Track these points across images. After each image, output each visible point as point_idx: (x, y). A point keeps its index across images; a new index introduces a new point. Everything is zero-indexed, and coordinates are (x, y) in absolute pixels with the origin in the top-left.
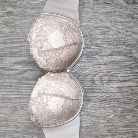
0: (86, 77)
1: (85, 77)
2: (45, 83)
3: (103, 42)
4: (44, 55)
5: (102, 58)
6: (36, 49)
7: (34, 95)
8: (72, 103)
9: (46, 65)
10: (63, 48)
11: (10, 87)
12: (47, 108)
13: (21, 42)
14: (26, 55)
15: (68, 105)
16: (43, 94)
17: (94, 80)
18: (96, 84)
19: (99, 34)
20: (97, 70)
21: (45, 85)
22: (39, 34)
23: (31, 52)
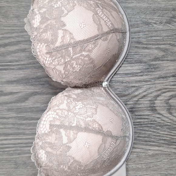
0: (140, 101)
1: (137, 101)
2: (64, 106)
3: (167, 37)
4: (59, 55)
5: (168, 65)
6: (43, 46)
7: (44, 129)
8: (115, 143)
9: (64, 76)
10: (95, 39)
11: (4, 126)
12: (68, 154)
13: (18, 43)
14: (30, 66)
15: (109, 148)
16: (60, 127)
17: (155, 107)
18: (159, 114)
19: (161, 23)
20: (159, 88)
21: (64, 110)
22: (47, 16)
23: (34, 52)
